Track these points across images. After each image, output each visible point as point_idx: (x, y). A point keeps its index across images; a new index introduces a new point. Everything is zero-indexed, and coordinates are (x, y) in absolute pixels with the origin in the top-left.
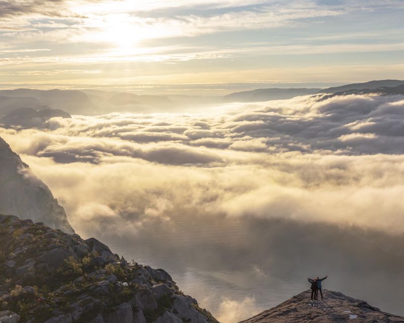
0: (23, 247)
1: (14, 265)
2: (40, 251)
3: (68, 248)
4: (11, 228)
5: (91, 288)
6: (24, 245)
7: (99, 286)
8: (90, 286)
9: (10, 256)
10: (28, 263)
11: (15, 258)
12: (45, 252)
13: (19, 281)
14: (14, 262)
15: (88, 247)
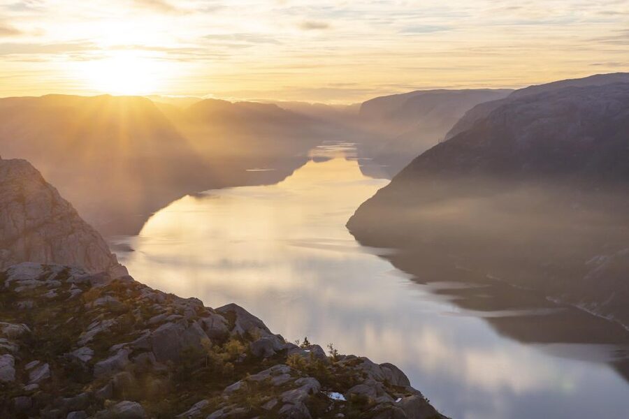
0: (104, 321)
1: (90, 358)
2: (136, 328)
3: (191, 322)
4: (74, 288)
5: (269, 406)
6: (106, 317)
7: (287, 403)
8: (265, 402)
9: (80, 339)
10: (115, 353)
11: (90, 342)
12: (147, 331)
13: (103, 389)
14: (90, 351)
15: (227, 321)
